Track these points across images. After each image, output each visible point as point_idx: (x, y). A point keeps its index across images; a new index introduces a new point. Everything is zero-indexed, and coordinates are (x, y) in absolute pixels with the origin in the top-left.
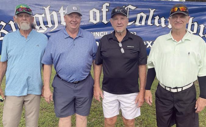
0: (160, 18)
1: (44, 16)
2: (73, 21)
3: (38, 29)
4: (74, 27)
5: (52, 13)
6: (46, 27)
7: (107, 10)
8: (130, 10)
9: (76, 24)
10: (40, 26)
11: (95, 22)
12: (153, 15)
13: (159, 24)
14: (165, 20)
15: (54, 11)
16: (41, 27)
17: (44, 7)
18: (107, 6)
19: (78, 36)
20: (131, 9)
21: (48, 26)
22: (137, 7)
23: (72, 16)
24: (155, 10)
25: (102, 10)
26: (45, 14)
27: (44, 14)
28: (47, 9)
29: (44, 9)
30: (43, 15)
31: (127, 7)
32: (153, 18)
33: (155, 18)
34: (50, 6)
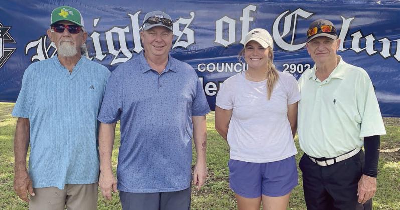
0: (364, 37)
1: (128, 31)
2: (157, 42)
3: (117, 55)
4: (158, 53)
6: (131, 52)
7: (252, 19)
8: (299, 20)
9: (163, 47)
10: (120, 51)
11: (225, 44)
12: (349, 30)
13: (362, 48)
14: (374, 42)
16: (121, 53)
17: (129, 15)
18: (251, 11)
19: (167, 71)
20: (301, 17)
21: (135, 50)
22: (314, 14)
23: (154, 31)
24: (354, 18)
25: (241, 19)
26: (131, 28)
27: (129, 28)
28: (135, 19)
29: (130, 17)
31: (293, 13)
32: (349, 37)
33: (353, 37)
34: (140, 12)
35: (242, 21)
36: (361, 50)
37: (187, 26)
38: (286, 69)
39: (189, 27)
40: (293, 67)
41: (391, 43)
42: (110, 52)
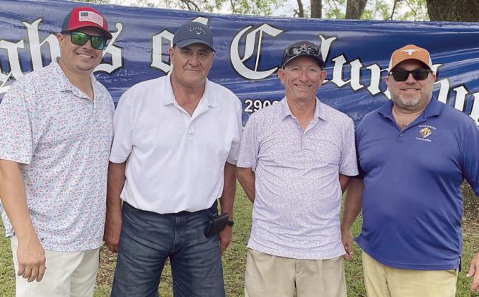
0: (348, 62)
1: (23, 47)
3: (5, 81)
5: (47, 40)
10: (9, 76)
12: (329, 53)
13: (345, 81)
14: (360, 69)
15: (52, 35)
16: (11, 78)
17: (24, 23)
22: (285, 31)
24: (335, 38)
26: (27, 42)
27: (25, 42)
28: (33, 29)
29: (25, 28)
30: (21, 45)
31: (258, 30)
32: (329, 62)
33: (334, 62)
34: (40, 20)
37: (112, 42)
38: (249, 107)
39: (113, 44)
40: (258, 104)
41: (381, 72)
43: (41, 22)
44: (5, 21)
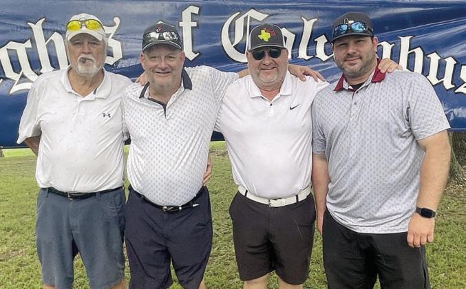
0: (329, 41)
1: (31, 47)
3: (17, 80)
5: (51, 38)
6: (37, 74)
7: (195, 24)
8: (253, 23)
10: (21, 74)
12: (312, 34)
13: (328, 55)
15: (55, 33)
16: (23, 76)
17: (29, 24)
18: (193, 14)
20: (255, 20)
21: (42, 71)
22: (270, 15)
24: (316, 19)
25: (180, 25)
26: (33, 41)
28: (37, 29)
30: (28, 44)
31: (245, 15)
32: (312, 42)
33: (317, 42)
34: (44, 19)
35: (182, 27)
36: (327, 57)
37: (111, 36)
39: (112, 38)
42: (7, 76)
43: (45, 21)
44: (12, 23)
